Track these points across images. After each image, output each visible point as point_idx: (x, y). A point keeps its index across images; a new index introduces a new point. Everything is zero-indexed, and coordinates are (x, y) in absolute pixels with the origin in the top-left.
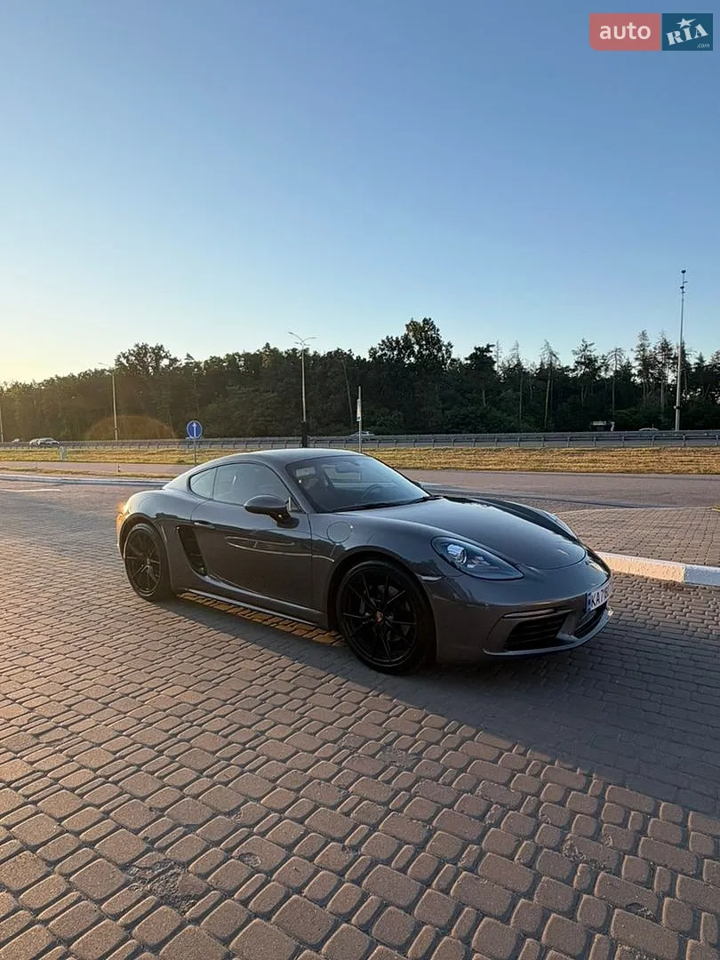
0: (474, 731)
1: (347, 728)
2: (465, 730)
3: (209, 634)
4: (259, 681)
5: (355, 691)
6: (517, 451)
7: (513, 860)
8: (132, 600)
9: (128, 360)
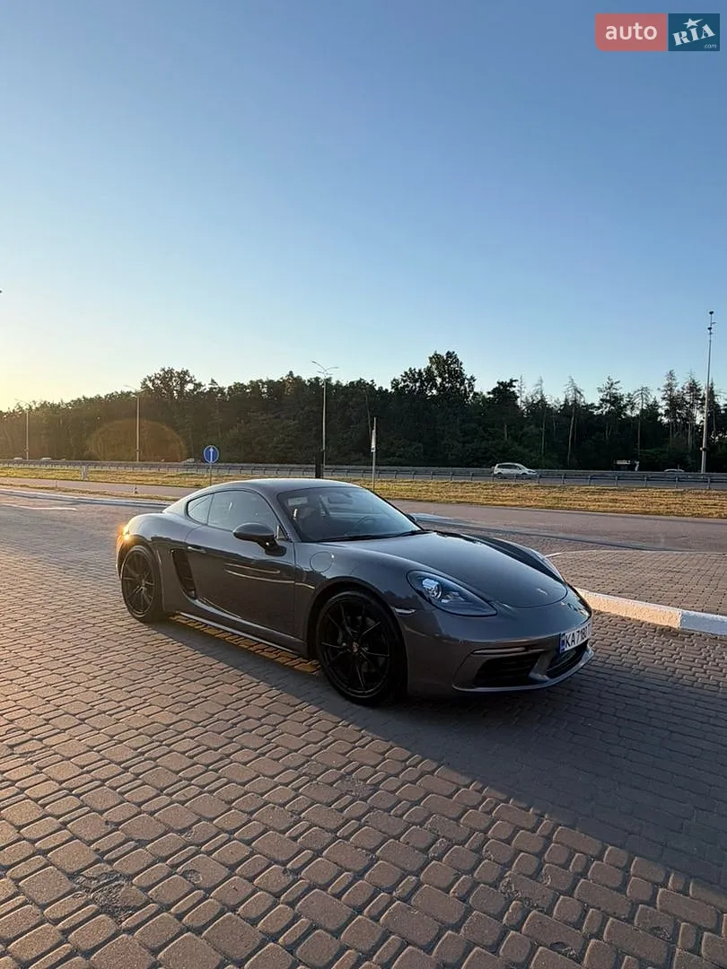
0: (435, 765)
1: (311, 756)
2: (428, 765)
3: (194, 657)
4: (234, 706)
5: (327, 720)
6: (536, 487)
7: (448, 893)
8: (125, 620)
9: (153, 384)
